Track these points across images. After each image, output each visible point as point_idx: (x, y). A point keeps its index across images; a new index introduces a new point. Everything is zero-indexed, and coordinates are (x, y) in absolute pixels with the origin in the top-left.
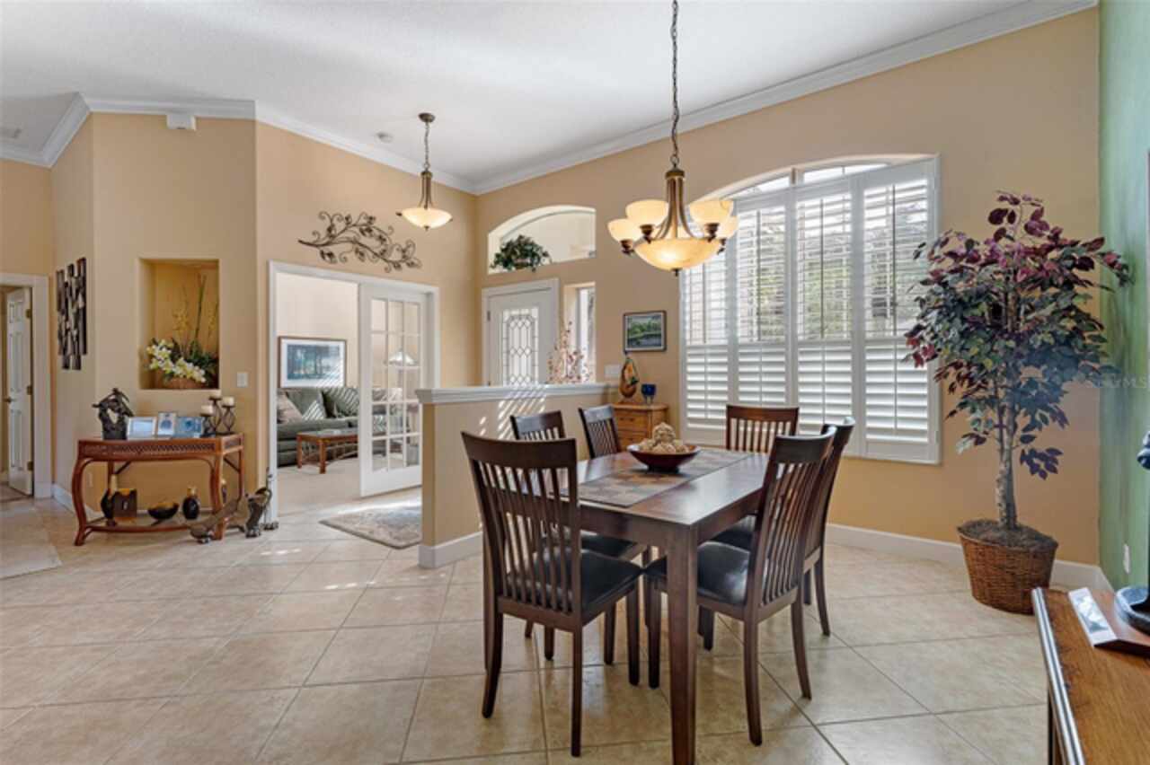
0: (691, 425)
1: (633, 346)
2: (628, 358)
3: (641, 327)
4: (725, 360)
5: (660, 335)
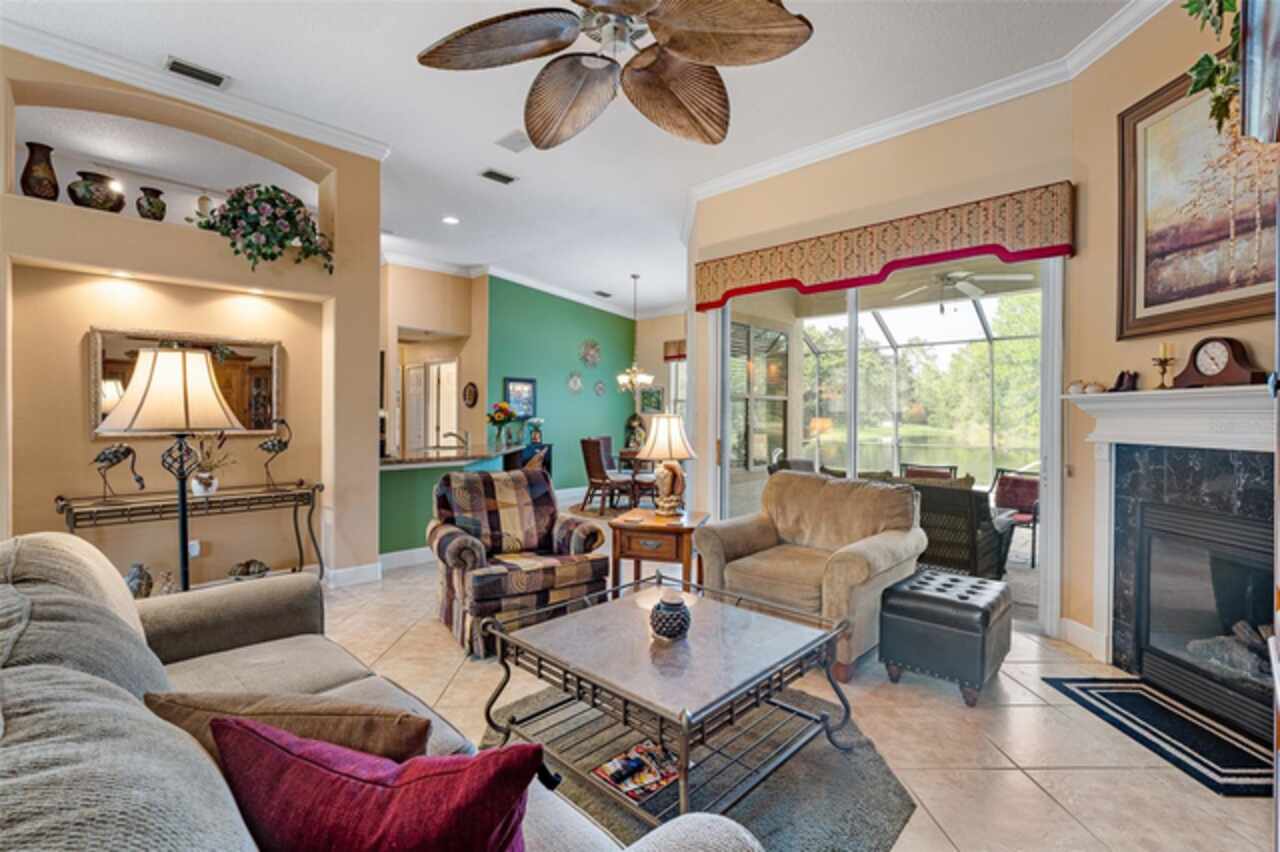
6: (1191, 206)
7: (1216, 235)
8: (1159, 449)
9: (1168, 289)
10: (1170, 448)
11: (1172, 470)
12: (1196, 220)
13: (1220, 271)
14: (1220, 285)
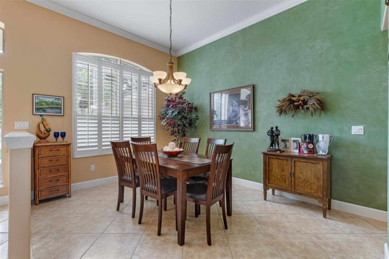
0: (78, 150)
1: (39, 112)
2: (43, 118)
3: (46, 102)
4: (96, 121)
5: (61, 108)
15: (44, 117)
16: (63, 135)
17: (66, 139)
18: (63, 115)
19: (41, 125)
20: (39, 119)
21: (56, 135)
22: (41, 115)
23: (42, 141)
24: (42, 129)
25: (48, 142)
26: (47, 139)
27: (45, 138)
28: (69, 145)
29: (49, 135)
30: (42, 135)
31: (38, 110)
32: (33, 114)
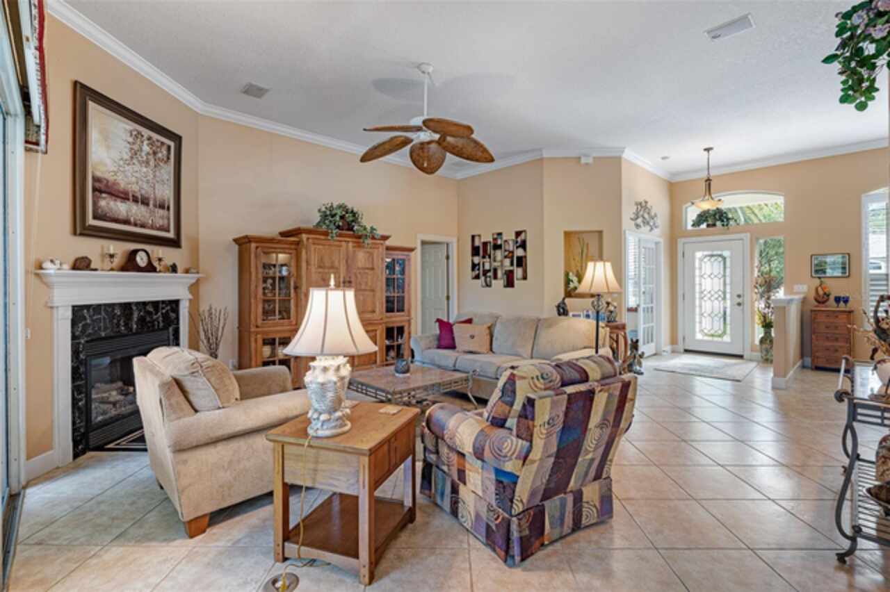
1: (817, 274)
2: (821, 281)
5: (845, 268)
6: (113, 174)
7: (124, 196)
8: (99, 306)
9: (104, 213)
10: (105, 305)
11: (106, 317)
12: (115, 183)
13: (128, 216)
14: (127, 222)
15: (823, 279)
16: (846, 301)
17: (849, 305)
18: (849, 276)
19: (820, 289)
20: (817, 282)
21: (838, 300)
22: (819, 278)
23: (821, 305)
24: (821, 292)
25: (826, 307)
26: (827, 303)
27: (824, 302)
28: (850, 312)
29: (827, 300)
30: (820, 300)
31: (817, 271)
32: (811, 275)
